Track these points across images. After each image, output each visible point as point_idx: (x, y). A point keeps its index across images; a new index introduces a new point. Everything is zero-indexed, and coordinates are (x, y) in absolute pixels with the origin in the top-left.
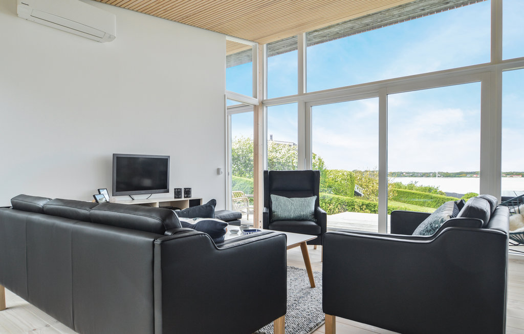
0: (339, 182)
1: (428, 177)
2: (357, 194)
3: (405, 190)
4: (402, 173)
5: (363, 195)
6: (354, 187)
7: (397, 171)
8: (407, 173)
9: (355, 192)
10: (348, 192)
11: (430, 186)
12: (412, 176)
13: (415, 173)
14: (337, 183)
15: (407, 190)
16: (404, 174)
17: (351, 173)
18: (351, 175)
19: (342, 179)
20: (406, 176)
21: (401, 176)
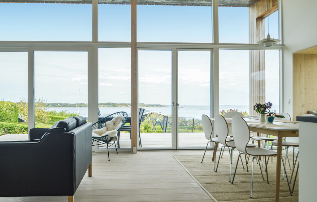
0: (4, 111)
1: (74, 107)
2: (21, 121)
3: (57, 117)
4: (57, 104)
5: (25, 121)
6: (18, 115)
7: (53, 103)
8: (60, 104)
9: (19, 119)
10: (12, 120)
11: (74, 113)
12: (64, 106)
13: (66, 104)
14: (2, 112)
15: (59, 117)
16: (58, 104)
17: (15, 104)
18: (15, 106)
19: (7, 109)
20: (60, 107)
21: (56, 107)
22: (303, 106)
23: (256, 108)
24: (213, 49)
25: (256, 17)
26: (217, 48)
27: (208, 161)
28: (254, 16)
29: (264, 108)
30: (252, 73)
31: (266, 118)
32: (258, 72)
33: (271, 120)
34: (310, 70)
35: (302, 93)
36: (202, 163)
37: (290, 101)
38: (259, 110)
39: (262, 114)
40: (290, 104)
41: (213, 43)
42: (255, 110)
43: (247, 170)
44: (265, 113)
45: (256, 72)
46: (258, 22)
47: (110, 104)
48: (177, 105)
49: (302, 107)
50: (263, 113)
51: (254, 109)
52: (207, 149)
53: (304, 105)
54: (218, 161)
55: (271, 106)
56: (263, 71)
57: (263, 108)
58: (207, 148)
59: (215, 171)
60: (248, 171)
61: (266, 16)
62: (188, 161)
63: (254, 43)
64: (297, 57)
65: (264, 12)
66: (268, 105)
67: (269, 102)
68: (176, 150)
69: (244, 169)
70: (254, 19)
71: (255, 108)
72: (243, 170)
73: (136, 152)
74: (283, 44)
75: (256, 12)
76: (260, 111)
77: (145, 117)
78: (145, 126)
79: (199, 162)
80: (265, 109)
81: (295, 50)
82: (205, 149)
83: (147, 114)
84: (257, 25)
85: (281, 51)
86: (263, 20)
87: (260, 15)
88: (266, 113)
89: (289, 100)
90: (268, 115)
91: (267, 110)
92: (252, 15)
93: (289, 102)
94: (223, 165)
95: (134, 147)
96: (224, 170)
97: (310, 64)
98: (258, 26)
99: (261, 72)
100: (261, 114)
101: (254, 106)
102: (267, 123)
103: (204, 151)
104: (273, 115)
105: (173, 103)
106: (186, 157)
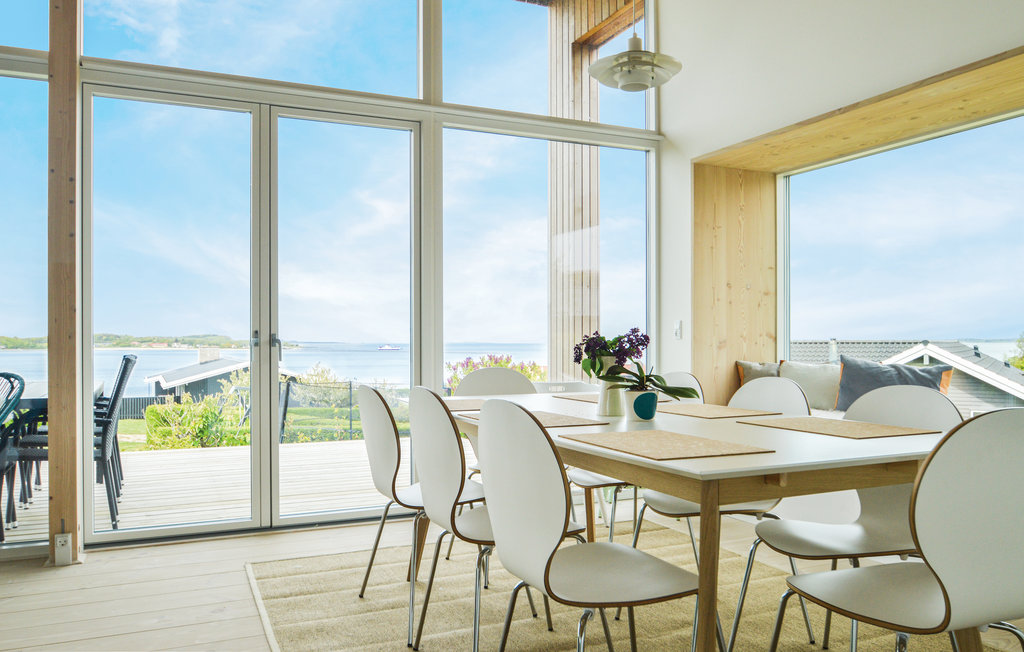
22: (721, 345)
23: (585, 356)
24: (420, 122)
25: (572, 41)
26: (435, 121)
27: (389, 582)
28: (566, 38)
29: (615, 354)
30: (560, 236)
31: (626, 399)
32: (578, 232)
33: (645, 409)
34: (742, 223)
35: (718, 300)
36: (361, 596)
37: (681, 328)
38: (598, 366)
39: (610, 384)
40: (681, 337)
41: (421, 98)
42: (579, 367)
43: (545, 617)
44: (622, 379)
45: (572, 233)
46: (578, 59)
47: (106, 340)
48: (273, 340)
49: (719, 348)
50: (612, 375)
51: (578, 359)
52: (387, 517)
53: (725, 342)
54: (427, 580)
55: (643, 344)
56: (594, 228)
57: (610, 354)
58: (389, 513)
59: (410, 646)
60: (551, 630)
61: (606, 36)
62: (304, 589)
63: (566, 117)
64: (704, 173)
65: (598, 21)
66: (630, 341)
67: (635, 331)
68: (271, 528)
69: (535, 616)
70: (566, 45)
71: (581, 354)
72: (531, 619)
73: (75, 558)
74: (659, 132)
75: (572, 24)
76: (601, 368)
77: (223, 381)
78: (207, 418)
79: (350, 591)
80: (621, 361)
81: (698, 152)
82: (378, 518)
83: (230, 373)
84: (574, 68)
85: (652, 156)
86: (595, 52)
87: (585, 31)
88: (622, 375)
89: (677, 326)
90: (633, 388)
91: (629, 364)
92: (559, 34)
93: (680, 333)
94: (453, 598)
95: (59, 539)
96: (449, 634)
97: (742, 203)
98: (578, 71)
99: (586, 230)
100: (601, 381)
101: (577, 348)
102: (630, 422)
103: (378, 527)
104: (655, 384)
105: (256, 334)
106: (299, 565)
